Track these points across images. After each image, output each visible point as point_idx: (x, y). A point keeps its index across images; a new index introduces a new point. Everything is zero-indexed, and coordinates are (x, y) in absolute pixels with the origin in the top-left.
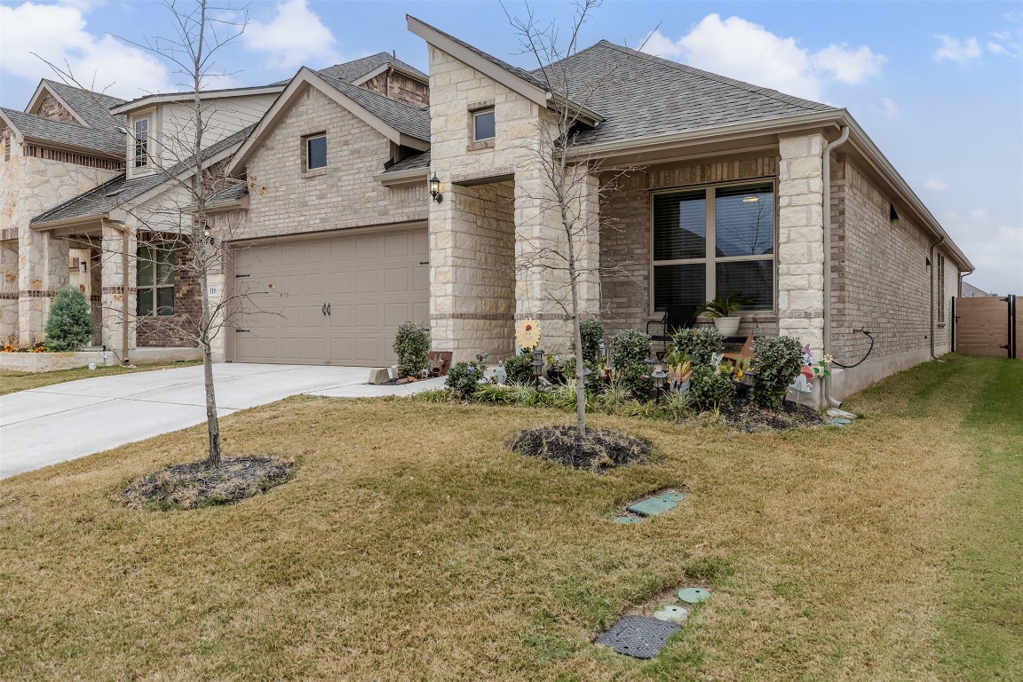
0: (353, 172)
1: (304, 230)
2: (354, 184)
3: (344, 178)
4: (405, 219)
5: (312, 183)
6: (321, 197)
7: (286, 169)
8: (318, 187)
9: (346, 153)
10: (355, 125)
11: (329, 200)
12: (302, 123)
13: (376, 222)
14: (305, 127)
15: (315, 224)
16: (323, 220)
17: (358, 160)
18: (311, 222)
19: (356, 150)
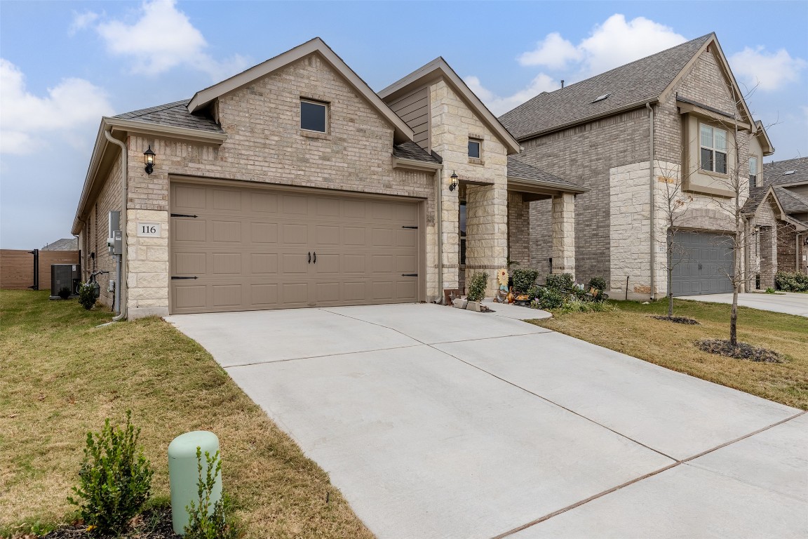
0: (359, 146)
1: (304, 184)
2: (360, 157)
3: (350, 149)
4: (407, 194)
5: (312, 143)
6: (325, 158)
7: (280, 121)
8: (321, 149)
9: (351, 128)
10: (361, 109)
11: (333, 164)
12: (303, 85)
13: (381, 192)
14: (305, 90)
15: (317, 180)
16: (325, 179)
17: (364, 139)
18: (312, 178)
19: (361, 130)
